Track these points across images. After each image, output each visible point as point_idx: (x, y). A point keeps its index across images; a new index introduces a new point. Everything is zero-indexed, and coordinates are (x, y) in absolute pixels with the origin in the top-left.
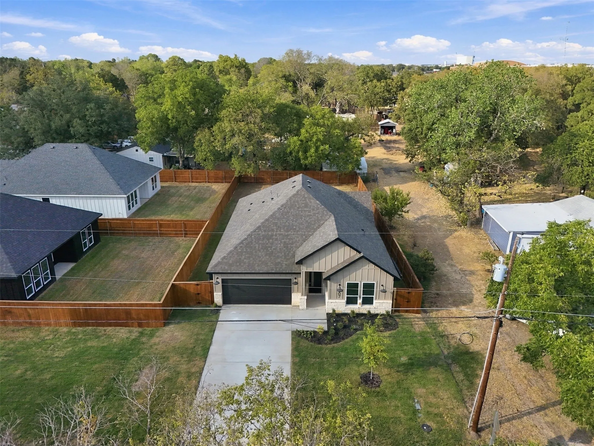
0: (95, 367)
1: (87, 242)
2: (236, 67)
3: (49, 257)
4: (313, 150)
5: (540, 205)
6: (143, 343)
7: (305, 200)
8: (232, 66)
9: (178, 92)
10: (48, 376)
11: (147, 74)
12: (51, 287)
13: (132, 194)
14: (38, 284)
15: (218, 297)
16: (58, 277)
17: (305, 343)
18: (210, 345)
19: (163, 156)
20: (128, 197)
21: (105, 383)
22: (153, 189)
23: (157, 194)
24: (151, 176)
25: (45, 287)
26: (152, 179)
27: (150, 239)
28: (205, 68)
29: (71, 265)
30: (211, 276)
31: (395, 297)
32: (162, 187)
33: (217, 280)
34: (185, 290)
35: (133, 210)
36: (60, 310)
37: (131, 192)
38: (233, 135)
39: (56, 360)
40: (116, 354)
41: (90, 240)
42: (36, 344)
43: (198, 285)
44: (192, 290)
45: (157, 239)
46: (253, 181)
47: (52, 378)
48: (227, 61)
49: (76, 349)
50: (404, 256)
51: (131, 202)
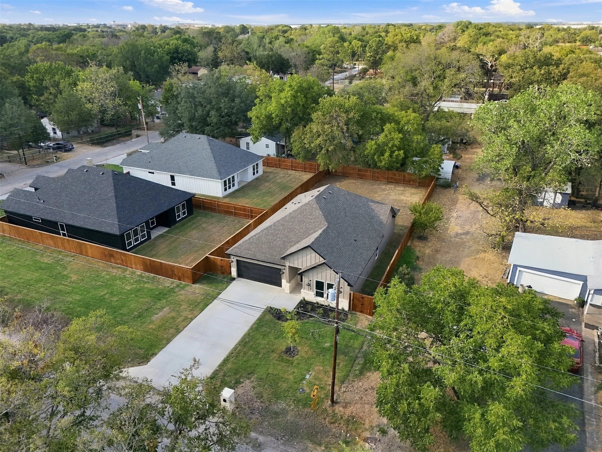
0: (141, 300)
1: (181, 214)
2: (406, 42)
3: (147, 223)
4: (387, 154)
5: (577, 241)
6: (175, 292)
7: (312, 209)
8: (401, 41)
9: (282, 95)
10: (115, 299)
11: (315, 51)
12: (146, 243)
13: (229, 179)
14: (136, 240)
15: (234, 272)
16: (153, 237)
17: (269, 317)
18: (211, 303)
19: (277, 144)
20: (225, 182)
21: (141, 310)
22: (254, 174)
23: (257, 179)
24: (253, 163)
25: (142, 243)
26: (254, 166)
27: (227, 217)
28: (373, 44)
29: (167, 229)
30: (229, 256)
31: (352, 299)
32: (264, 172)
33: (234, 259)
34: (214, 262)
35: (229, 191)
36: (148, 261)
37: (229, 177)
38: (319, 136)
39: (124, 291)
40: (156, 295)
41: (184, 213)
42: (120, 278)
43: (222, 260)
44: (219, 263)
45: (232, 218)
46: (340, 174)
47: (117, 301)
48: (397, 35)
49: (138, 287)
50: (389, 267)
51: (228, 185)
